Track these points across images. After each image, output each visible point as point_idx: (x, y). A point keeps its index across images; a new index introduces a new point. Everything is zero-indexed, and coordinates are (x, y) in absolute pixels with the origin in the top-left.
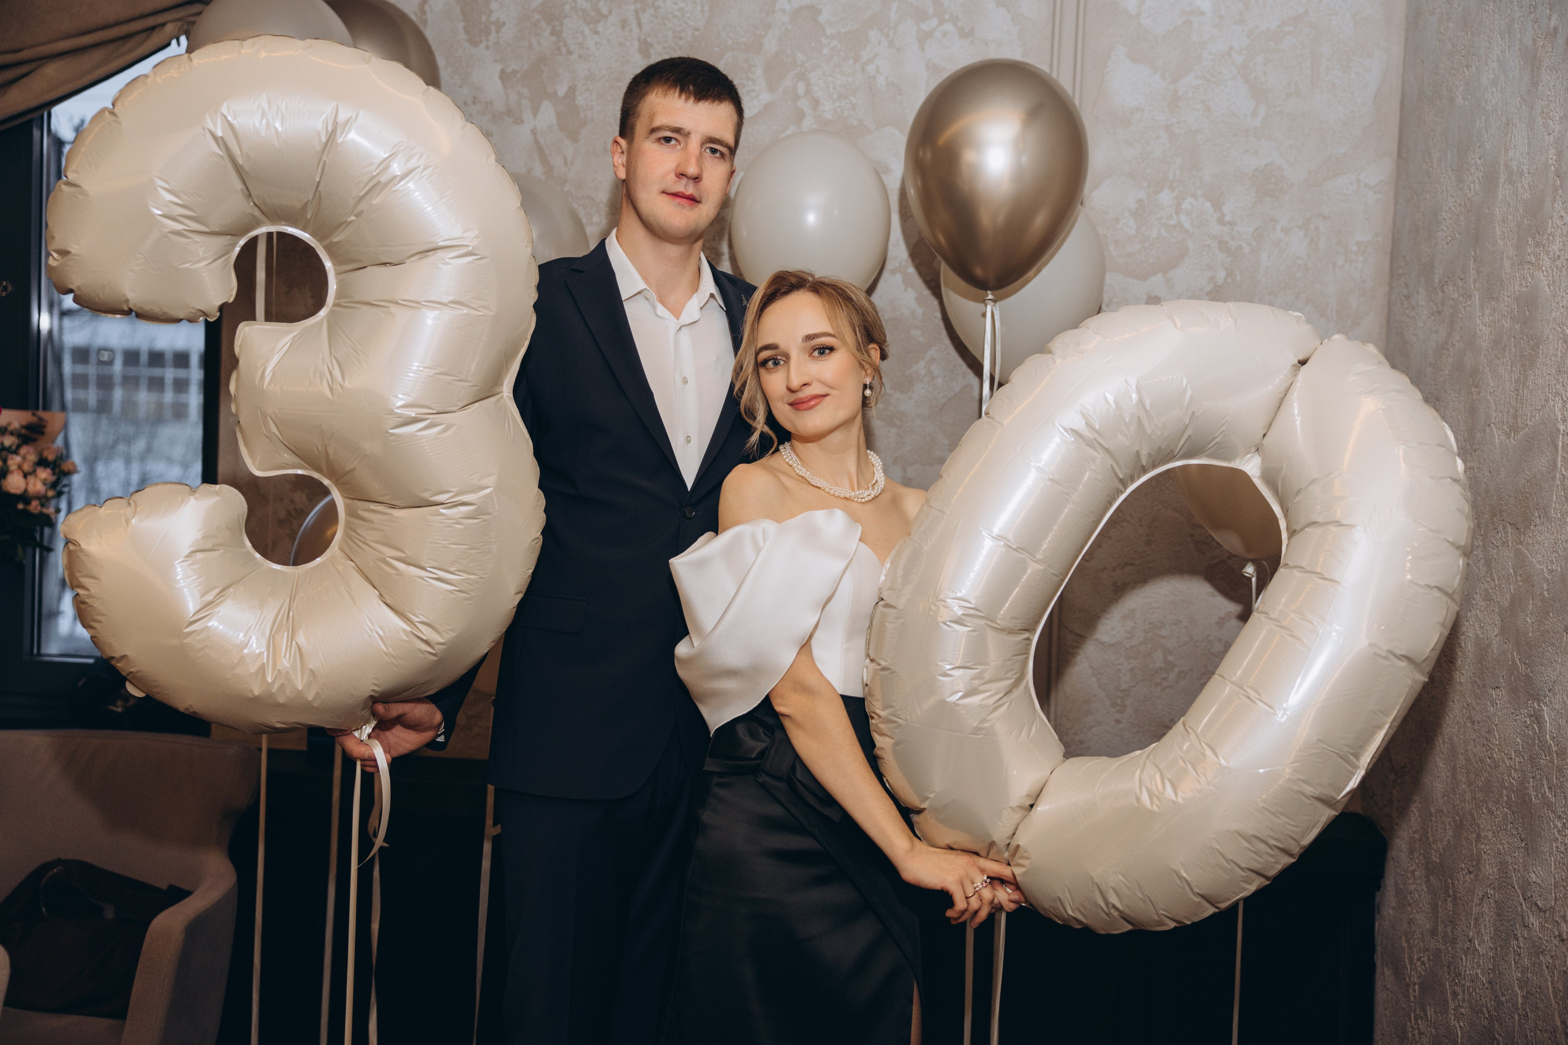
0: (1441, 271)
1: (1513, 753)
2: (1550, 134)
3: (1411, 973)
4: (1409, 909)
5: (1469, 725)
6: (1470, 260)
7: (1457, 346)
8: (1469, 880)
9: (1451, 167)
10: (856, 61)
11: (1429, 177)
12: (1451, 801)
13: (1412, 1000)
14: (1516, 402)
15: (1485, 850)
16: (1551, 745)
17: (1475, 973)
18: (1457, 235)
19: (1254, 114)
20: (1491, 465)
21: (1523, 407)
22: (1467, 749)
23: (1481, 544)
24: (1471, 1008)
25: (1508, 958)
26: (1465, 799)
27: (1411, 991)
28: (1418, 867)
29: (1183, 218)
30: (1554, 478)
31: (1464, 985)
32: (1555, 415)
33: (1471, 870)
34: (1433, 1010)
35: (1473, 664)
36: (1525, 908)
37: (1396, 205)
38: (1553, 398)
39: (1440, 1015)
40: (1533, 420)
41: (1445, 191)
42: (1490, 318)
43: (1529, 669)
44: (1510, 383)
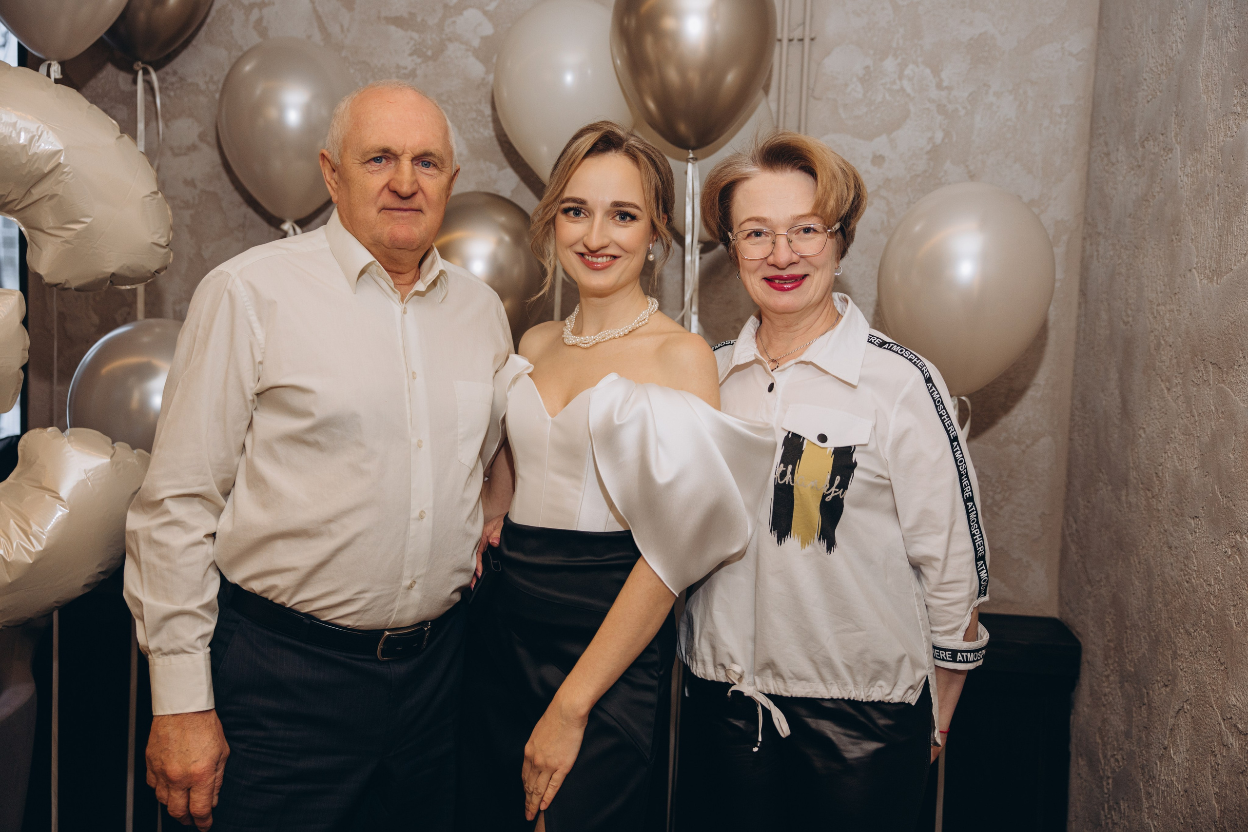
0: (1141, 128)
1: (1212, 580)
3: (1104, 767)
4: (1103, 709)
5: (1166, 549)
6: (1172, 115)
7: (1157, 197)
8: (1164, 693)
9: (1152, 30)
11: (1129, 42)
12: (1147, 618)
13: (1106, 791)
14: (1220, 248)
15: (1182, 667)
17: (1170, 779)
18: (1158, 93)
20: (1192, 307)
21: (1227, 252)
22: (1164, 572)
23: (1181, 381)
24: (1165, 811)
25: (1204, 772)
26: (1161, 617)
27: (1105, 783)
28: (1113, 673)
31: (1158, 788)
33: (1166, 684)
34: (1126, 805)
35: (1171, 493)
36: (1224, 728)
37: (1096, 72)
39: (1133, 810)
40: (1238, 264)
41: (1146, 53)
42: (1192, 168)
43: (1231, 502)
44: (1213, 230)
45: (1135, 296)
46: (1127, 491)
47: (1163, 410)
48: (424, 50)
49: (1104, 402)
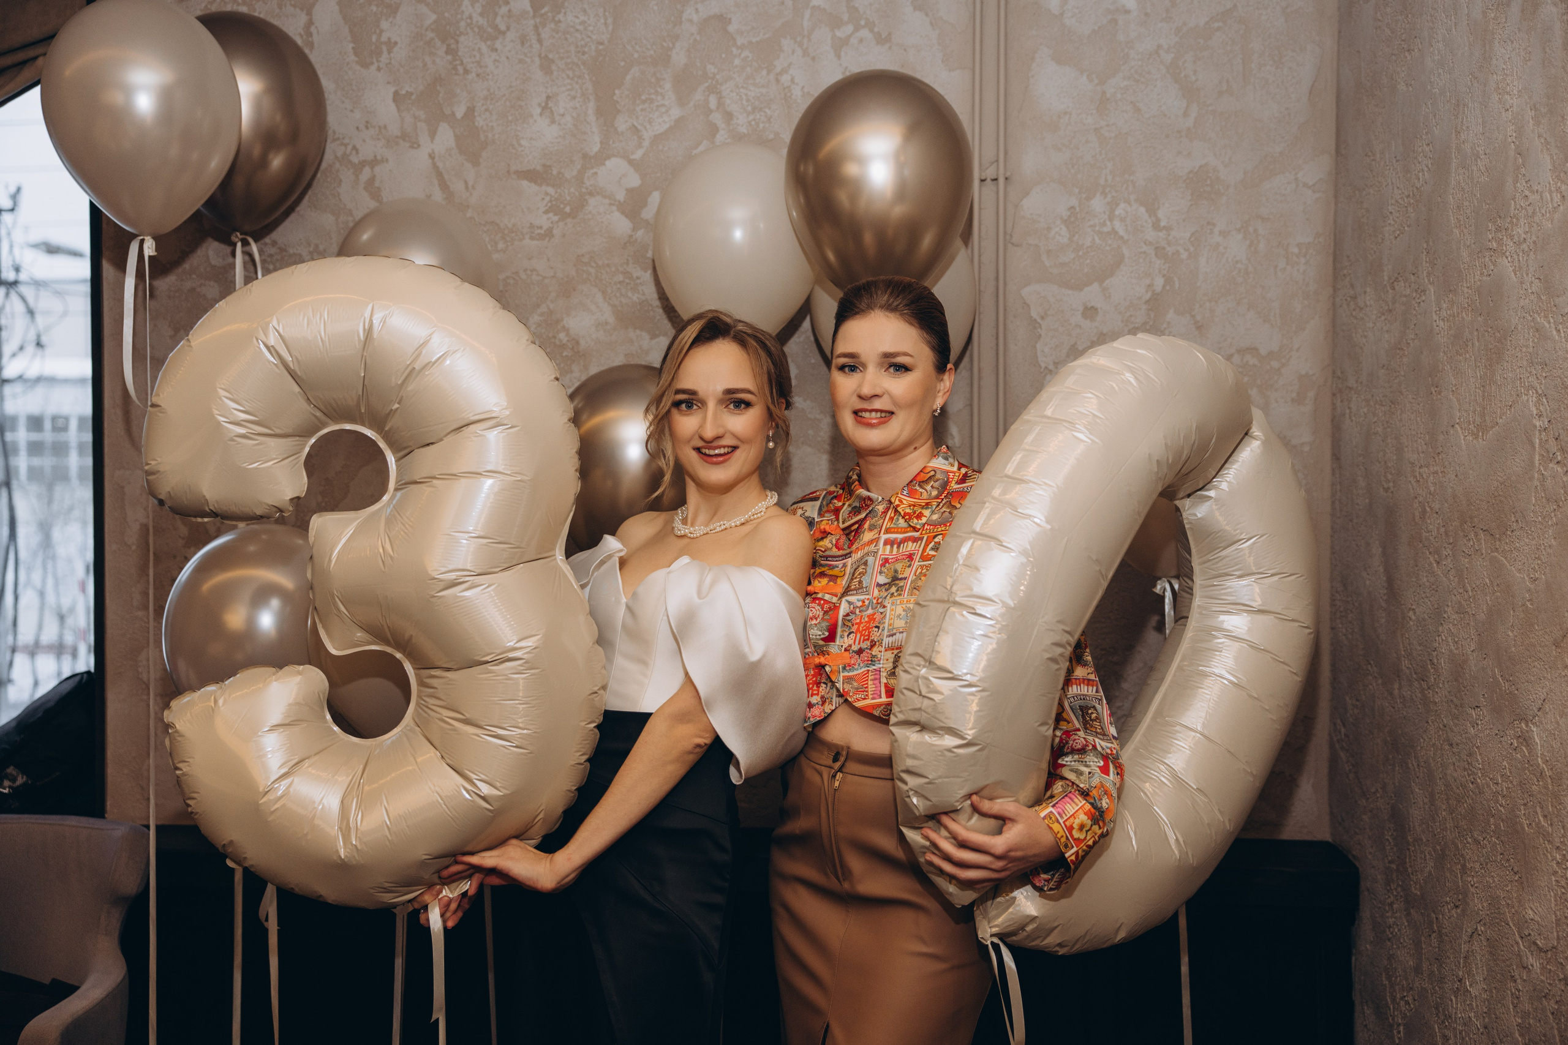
0: (1390, 267)
1: (1499, 777)
2: (1508, 110)
3: (1394, 1013)
4: (1389, 943)
5: (1447, 747)
6: (1423, 253)
7: (1412, 345)
8: (1455, 915)
9: (1395, 158)
10: (769, 72)
11: (1371, 171)
12: (1431, 829)
13: (1397, 1041)
14: (1483, 400)
15: (1472, 883)
16: (1544, 769)
17: (1467, 1016)
18: (1406, 229)
19: (1186, 114)
20: (1458, 468)
21: (1491, 404)
22: (1446, 774)
23: (1450, 553)
25: (1505, 1002)
26: (1447, 827)
27: (1395, 1032)
28: (1397, 900)
29: (1117, 224)
30: (1531, 479)
31: (1455, 1029)
32: (1530, 410)
33: (1457, 904)
35: (1448, 681)
36: (1522, 947)
37: (1336, 204)
38: (1526, 392)
40: (1504, 417)
41: (1390, 184)
42: (1448, 312)
43: (1513, 687)
44: (1474, 380)
45: (1395, 457)
46: (1400, 684)
47: (1434, 587)
48: (562, 206)
49: (1368, 582)
